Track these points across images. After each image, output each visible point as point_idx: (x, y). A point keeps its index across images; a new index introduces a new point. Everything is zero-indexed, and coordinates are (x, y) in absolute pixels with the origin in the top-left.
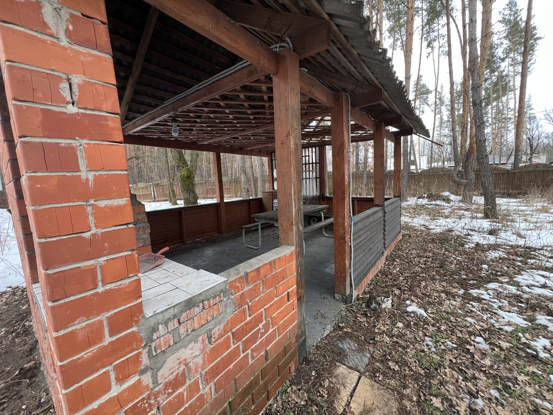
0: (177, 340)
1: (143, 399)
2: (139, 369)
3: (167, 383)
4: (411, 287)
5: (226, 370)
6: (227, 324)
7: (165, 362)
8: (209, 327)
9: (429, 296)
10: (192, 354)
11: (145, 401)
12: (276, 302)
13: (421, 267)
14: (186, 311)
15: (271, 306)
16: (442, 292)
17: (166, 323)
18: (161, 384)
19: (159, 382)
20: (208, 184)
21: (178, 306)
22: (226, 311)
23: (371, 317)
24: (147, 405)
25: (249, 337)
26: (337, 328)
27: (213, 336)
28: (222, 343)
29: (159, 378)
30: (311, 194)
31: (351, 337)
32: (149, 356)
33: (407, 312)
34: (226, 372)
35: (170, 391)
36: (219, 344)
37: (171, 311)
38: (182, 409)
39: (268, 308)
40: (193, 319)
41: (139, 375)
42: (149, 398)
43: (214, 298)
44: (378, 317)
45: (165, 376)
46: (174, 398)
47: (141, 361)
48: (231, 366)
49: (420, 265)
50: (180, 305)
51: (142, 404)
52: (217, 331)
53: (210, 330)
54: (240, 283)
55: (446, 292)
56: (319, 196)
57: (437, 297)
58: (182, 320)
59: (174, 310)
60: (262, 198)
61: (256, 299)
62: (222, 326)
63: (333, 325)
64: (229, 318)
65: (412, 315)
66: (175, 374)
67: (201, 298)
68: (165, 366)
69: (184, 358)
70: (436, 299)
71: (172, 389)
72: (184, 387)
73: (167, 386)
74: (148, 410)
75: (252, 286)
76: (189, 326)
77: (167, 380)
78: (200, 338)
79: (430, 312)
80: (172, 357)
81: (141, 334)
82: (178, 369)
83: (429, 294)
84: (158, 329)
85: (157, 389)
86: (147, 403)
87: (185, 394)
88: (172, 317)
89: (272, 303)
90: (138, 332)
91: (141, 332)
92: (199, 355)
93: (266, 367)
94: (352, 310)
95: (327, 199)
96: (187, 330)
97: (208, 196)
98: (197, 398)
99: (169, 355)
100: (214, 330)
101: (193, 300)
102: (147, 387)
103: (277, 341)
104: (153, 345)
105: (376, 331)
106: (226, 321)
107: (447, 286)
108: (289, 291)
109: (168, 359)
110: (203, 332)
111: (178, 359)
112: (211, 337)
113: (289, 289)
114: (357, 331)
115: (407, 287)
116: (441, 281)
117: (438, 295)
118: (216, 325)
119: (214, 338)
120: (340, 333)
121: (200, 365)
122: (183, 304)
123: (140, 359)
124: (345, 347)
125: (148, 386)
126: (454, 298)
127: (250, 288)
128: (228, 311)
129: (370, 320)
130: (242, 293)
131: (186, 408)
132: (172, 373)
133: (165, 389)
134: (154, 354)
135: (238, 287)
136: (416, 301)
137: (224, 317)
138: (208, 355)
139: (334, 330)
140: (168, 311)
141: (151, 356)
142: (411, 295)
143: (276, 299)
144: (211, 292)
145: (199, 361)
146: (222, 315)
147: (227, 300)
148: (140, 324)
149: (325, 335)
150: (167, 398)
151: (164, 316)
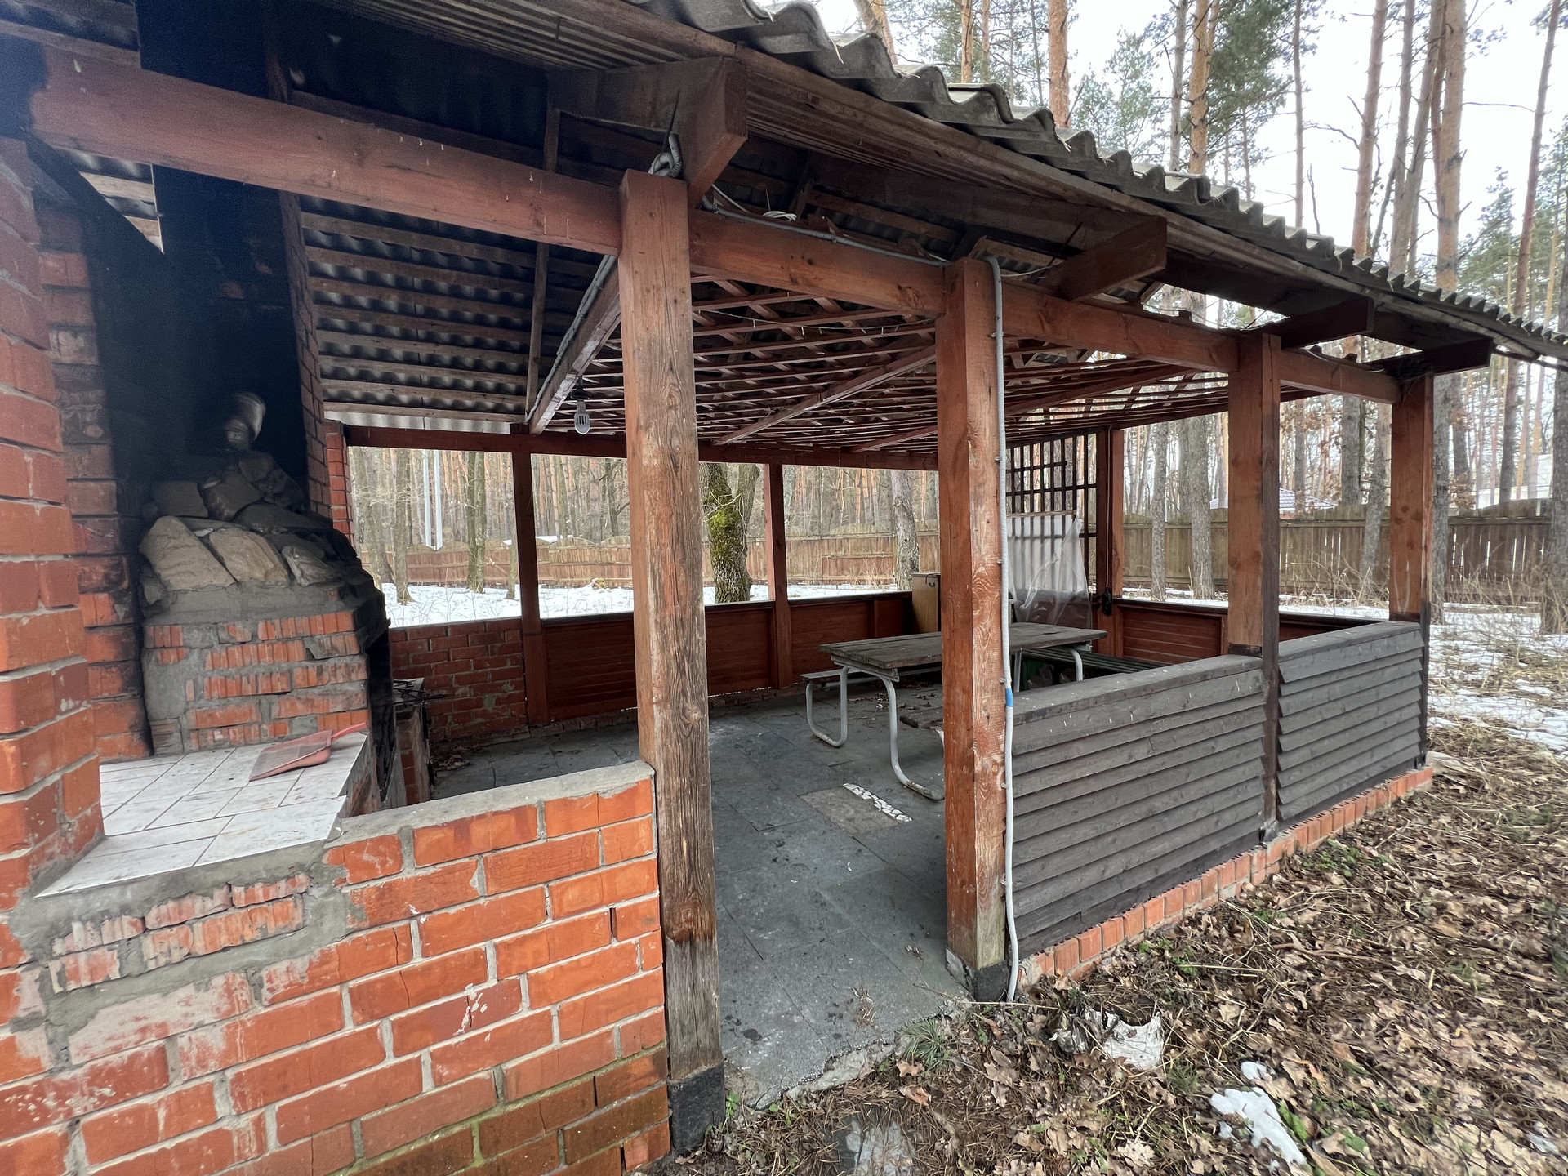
0: (133, 968)
1: (23, 1090)
2: (11, 1016)
3: (101, 1069)
4: (1317, 1008)
5: (323, 1088)
6: (323, 963)
7: (92, 1017)
8: (254, 958)
9: (1380, 1074)
10: (186, 1015)
11: (27, 1097)
12: (548, 931)
13: (1433, 934)
14: (163, 902)
15: (522, 941)
16: (1473, 1075)
17: (97, 920)
18: (80, 1066)
19: (75, 1061)
20: (826, 544)
21: (135, 886)
22: (318, 925)
23: (1039, 1077)
24: (32, 1107)
25: (419, 1014)
26: (885, 1075)
27: (267, 985)
28: (301, 1009)
29: (73, 1050)
30: (1069, 589)
31: (909, 1128)
32: (41, 990)
33: (1209, 1111)
34: (320, 1093)
35: (107, 1091)
36: (288, 1011)
37: (114, 894)
38: (153, 1149)
39: (506, 945)
40: (191, 926)
41: (13, 1031)
42: (40, 1091)
43: (272, 881)
44: (1066, 1089)
45: (96, 1050)
46: (123, 1115)
47: (17, 998)
48: (342, 1083)
49: (1441, 926)
50: (146, 884)
51: (17, 1101)
52: (282, 972)
53: (260, 966)
54: (378, 854)
55: (1496, 1085)
56: (1094, 598)
57: (1425, 1091)
58: (151, 922)
59: (123, 894)
60: (909, 594)
61: (452, 911)
62: (301, 965)
63: (878, 1057)
64: (333, 945)
65: (1226, 1132)
66: (126, 1054)
67: (221, 876)
68: (92, 1027)
69: (159, 1019)
70: (1410, 1099)
71: (114, 1088)
72: (161, 1095)
73: (98, 1077)
74: (36, 1119)
75: (431, 870)
76: (174, 943)
77: (100, 1062)
78: (219, 981)
79: (1331, 1146)
80: (115, 1008)
81: (16, 934)
82: (137, 1044)
83: (1389, 1064)
84: (70, 932)
85: (66, 1076)
86: (33, 1100)
87: (162, 1114)
88: (115, 909)
89: (528, 932)
90: (7, 927)
91: (17, 928)
92: (214, 1024)
93: (497, 1119)
94: (988, 1027)
95: (1122, 609)
96: (170, 951)
97: (826, 577)
98: (205, 1135)
99: (108, 1001)
100: (272, 968)
101: (189, 878)
102: (35, 1065)
103: (552, 1053)
104: (54, 967)
105: (1023, 1138)
106: (317, 952)
107: (1516, 1058)
108: (617, 906)
109: (103, 1012)
110: (231, 965)
111: (138, 1019)
112: (261, 986)
113: (619, 900)
114: (949, 1111)
115: (1297, 1002)
116: (1499, 1021)
117: (1435, 1082)
118: (277, 957)
119: (271, 990)
120: (884, 1094)
121: (216, 1052)
122: (157, 882)
123: (15, 994)
124: (866, 1154)
125: (37, 1061)
126: (1525, 1123)
127: (422, 873)
128: (326, 927)
129: (1029, 1089)
130: (390, 885)
131: (164, 1150)
132: (117, 1050)
133: (90, 1083)
134: (57, 989)
135: (369, 866)
136: (1299, 1076)
137: (309, 940)
138: (247, 1030)
139: (872, 1076)
140: (105, 893)
141: (47, 992)
142: (1288, 1042)
143: (549, 923)
144: (260, 865)
145: (216, 1039)
146: (302, 934)
147: (326, 895)
148: (16, 909)
149: (823, 1084)
150: (97, 1109)
151: (87, 904)
